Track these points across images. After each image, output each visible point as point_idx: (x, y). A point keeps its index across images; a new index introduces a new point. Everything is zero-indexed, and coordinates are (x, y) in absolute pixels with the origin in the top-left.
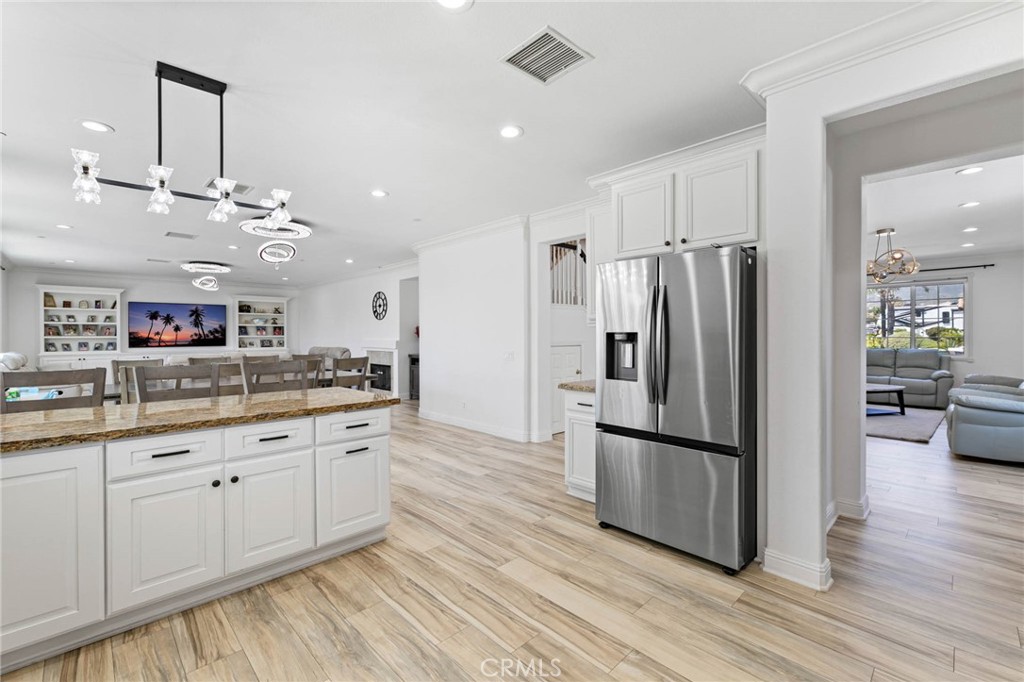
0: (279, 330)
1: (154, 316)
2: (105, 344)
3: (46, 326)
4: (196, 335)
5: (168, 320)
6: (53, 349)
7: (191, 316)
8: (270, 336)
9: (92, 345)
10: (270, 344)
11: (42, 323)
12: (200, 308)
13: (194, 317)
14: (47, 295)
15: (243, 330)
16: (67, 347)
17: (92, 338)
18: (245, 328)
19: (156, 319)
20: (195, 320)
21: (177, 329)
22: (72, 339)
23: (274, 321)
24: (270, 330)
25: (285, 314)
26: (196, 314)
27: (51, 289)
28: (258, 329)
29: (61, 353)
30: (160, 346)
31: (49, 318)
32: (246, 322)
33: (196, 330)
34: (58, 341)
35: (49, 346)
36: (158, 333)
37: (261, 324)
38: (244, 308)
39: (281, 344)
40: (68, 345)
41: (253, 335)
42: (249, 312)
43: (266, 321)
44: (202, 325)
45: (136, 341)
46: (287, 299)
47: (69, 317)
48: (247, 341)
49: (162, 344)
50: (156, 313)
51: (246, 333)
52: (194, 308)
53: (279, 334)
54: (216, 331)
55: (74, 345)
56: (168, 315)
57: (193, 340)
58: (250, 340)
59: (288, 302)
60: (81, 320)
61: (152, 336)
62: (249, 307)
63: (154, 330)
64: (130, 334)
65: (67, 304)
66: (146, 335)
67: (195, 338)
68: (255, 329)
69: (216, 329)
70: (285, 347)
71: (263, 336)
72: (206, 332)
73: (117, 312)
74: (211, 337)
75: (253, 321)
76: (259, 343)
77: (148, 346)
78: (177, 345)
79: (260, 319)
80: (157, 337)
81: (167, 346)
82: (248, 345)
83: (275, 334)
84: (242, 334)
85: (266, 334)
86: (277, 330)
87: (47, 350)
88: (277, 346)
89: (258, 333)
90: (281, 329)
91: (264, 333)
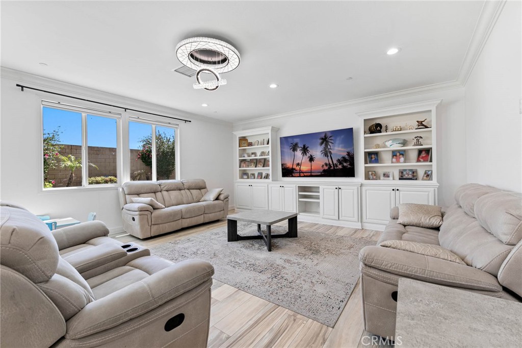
0: (425, 154)
1: (295, 148)
4: (326, 164)
5: (305, 150)
6: (245, 177)
7: (322, 144)
8: (412, 164)
10: (414, 176)
11: (239, 158)
12: (329, 135)
13: (323, 145)
15: (373, 157)
16: (253, 176)
18: (376, 154)
19: (297, 150)
20: (325, 149)
21: (311, 159)
22: (251, 169)
23: (418, 140)
24: (414, 155)
25: (434, 129)
26: (326, 142)
28: (395, 154)
30: (300, 176)
31: (242, 154)
32: (378, 146)
33: (326, 160)
36: (298, 164)
37: (397, 147)
38: (375, 128)
39: (428, 176)
40: (253, 174)
41: (387, 164)
42: (380, 132)
43: (404, 143)
44: (330, 152)
45: (288, 172)
46: (437, 104)
47: (252, 154)
48: (381, 172)
49: (302, 174)
50: (297, 144)
51: (377, 161)
52: (323, 136)
53: (425, 160)
54: (344, 160)
56: (304, 146)
57: (324, 171)
58: (386, 170)
60: (258, 155)
61: (295, 167)
62: (379, 125)
64: (282, 165)
65: (250, 144)
66: (291, 167)
67: (326, 168)
68: (390, 155)
69: (343, 157)
70: (434, 181)
71: (402, 164)
72: (335, 162)
73: (269, 148)
74: (340, 167)
75: (386, 144)
76: (397, 175)
77: (293, 176)
78: (311, 176)
79: (394, 140)
80: (298, 168)
81: (305, 176)
82: (382, 177)
83: (418, 161)
84: (371, 162)
85: (405, 162)
86: (423, 154)
87: (242, 177)
88: (423, 179)
89: (394, 160)
90: (428, 151)
91: (402, 159)
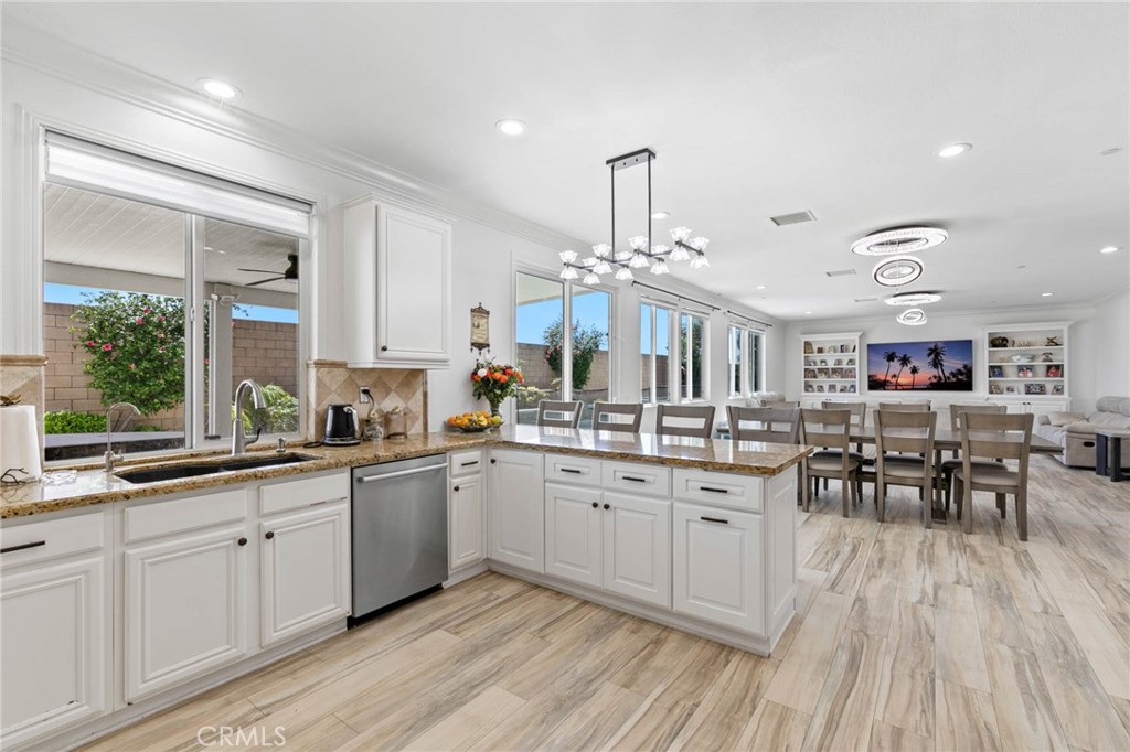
0: (1055, 370)
1: (891, 358)
2: (849, 386)
3: (806, 370)
4: (935, 377)
5: (905, 361)
6: (811, 389)
7: (929, 355)
8: (1041, 379)
9: (838, 388)
10: (1041, 390)
11: (804, 367)
12: (940, 346)
13: (932, 356)
14: (807, 344)
15: (996, 371)
16: (821, 389)
17: (838, 381)
18: (1000, 367)
19: (893, 360)
20: (934, 360)
21: (914, 371)
22: (822, 380)
23: (1047, 357)
24: (1042, 371)
25: (1065, 347)
26: (935, 352)
27: (809, 338)
28: (1021, 369)
29: (816, 393)
30: (896, 389)
31: (807, 362)
32: (1002, 360)
33: (935, 372)
34: (815, 382)
35: (808, 387)
36: (894, 376)
37: (1024, 362)
38: (998, 342)
39: (1058, 390)
40: (821, 387)
41: (1012, 377)
42: (1005, 346)
43: (1033, 358)
44: (942, 365)
45: (875, 384)
46: (1071, 323)
47: (822, 362)
48: (1004, 386)
49: (899, 388)
50: (893, 354)
51: (1001, 374)
52: (932, 346)
53: (1056, 376)
54: (959, 372)
55: (826, 387)
56: (905, 356)
57: (932, 384)
58: (1010, 385)
59: (1070, 328)
60: (831, 365)
61: (889, 379)
62: (1005, 339)
63: (891, 373)
64: (870, 377)
65: (820, 350)
66: (883, 378)
67: (934, 380)
68: (1016, 370)
69: (959, 370)
70: (1066, 395)
71: (1030, 378)
72: (947, 374)
73: (856, 355)
74: (954, 380)
75: (1012, 358)
76: (1022, 389)
77: (885, 389)
78: (913, 389)
79: (1022, 355)
80: (894, 380)
81: (904, 389)
82: (1005, 391)
83: (1048, 376)
84: (994, 376)
85: (1033, 376)
86: (1053, 370)
87: (807, 391)
88: (1053, 394)
89: (1021, 374)
90: (1059, 368)
91: (1030, 374)
